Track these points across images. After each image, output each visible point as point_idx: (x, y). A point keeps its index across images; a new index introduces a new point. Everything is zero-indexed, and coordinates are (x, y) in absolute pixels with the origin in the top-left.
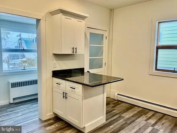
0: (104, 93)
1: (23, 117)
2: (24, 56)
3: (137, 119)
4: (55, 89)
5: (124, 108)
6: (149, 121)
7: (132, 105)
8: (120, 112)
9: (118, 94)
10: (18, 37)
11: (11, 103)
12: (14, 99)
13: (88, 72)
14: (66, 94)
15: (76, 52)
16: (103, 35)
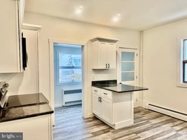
0: (131, 100)
1: (72, 115)
2: (73, 72)
3: (163, 125)
4: (93, 95)
5: (154, 116)
6: (175, 128)
7: (161, 114)
8: (149, 119)
9: (149, 104)
10: (70, 57)
11: (64, 106)
12: (66, 103)
13: (120, 83)
14: (101, 98)
15: (109, 68)
16: (134, 53)
